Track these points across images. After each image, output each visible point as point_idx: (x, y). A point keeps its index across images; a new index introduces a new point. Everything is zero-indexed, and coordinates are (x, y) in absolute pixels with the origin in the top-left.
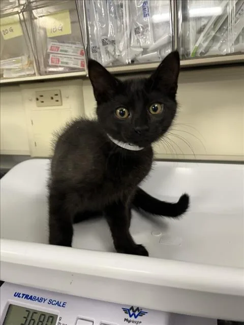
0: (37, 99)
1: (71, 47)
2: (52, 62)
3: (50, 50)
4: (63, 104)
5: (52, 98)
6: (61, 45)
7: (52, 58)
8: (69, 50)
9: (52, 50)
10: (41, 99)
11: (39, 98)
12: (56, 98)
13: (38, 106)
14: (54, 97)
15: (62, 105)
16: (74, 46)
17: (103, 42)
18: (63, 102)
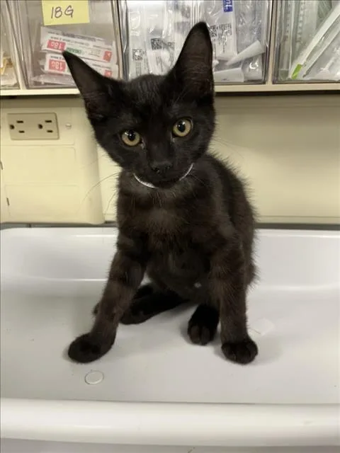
0: (12, 127)
1: (87, 45)
2: (51, 67)
3: (49, 46)
4: (61, 138)
5: (41, 127)
6: (69, 41)
7: (51, 61)
8: (84, 50)
9: (53, 48)
10: (18, 127)
11: (15, 124)
12: (47, 127)
13: (13, 139)
14: (44, 124)
15: (58, 138)
16: (91, 44)
17: (153, 43)
18: (61, 134)
